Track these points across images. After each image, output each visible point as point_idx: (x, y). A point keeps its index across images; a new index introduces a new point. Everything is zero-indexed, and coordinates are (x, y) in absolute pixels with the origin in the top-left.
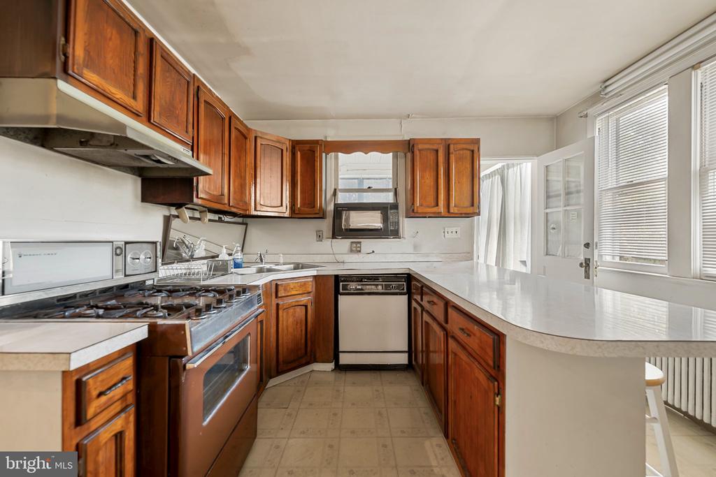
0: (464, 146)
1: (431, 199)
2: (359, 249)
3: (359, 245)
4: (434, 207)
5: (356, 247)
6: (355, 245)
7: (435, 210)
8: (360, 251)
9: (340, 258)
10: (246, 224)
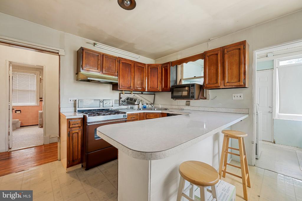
0: (234, 48)
1: (214, 80)
2: (189, 104)
3: (189, 102)
4: (216, 84)
5: (188, 103)
6: (187, 102)
7: (216, 85)
8: (189, 105)
9: (182, 107)
10: (155, 94)
